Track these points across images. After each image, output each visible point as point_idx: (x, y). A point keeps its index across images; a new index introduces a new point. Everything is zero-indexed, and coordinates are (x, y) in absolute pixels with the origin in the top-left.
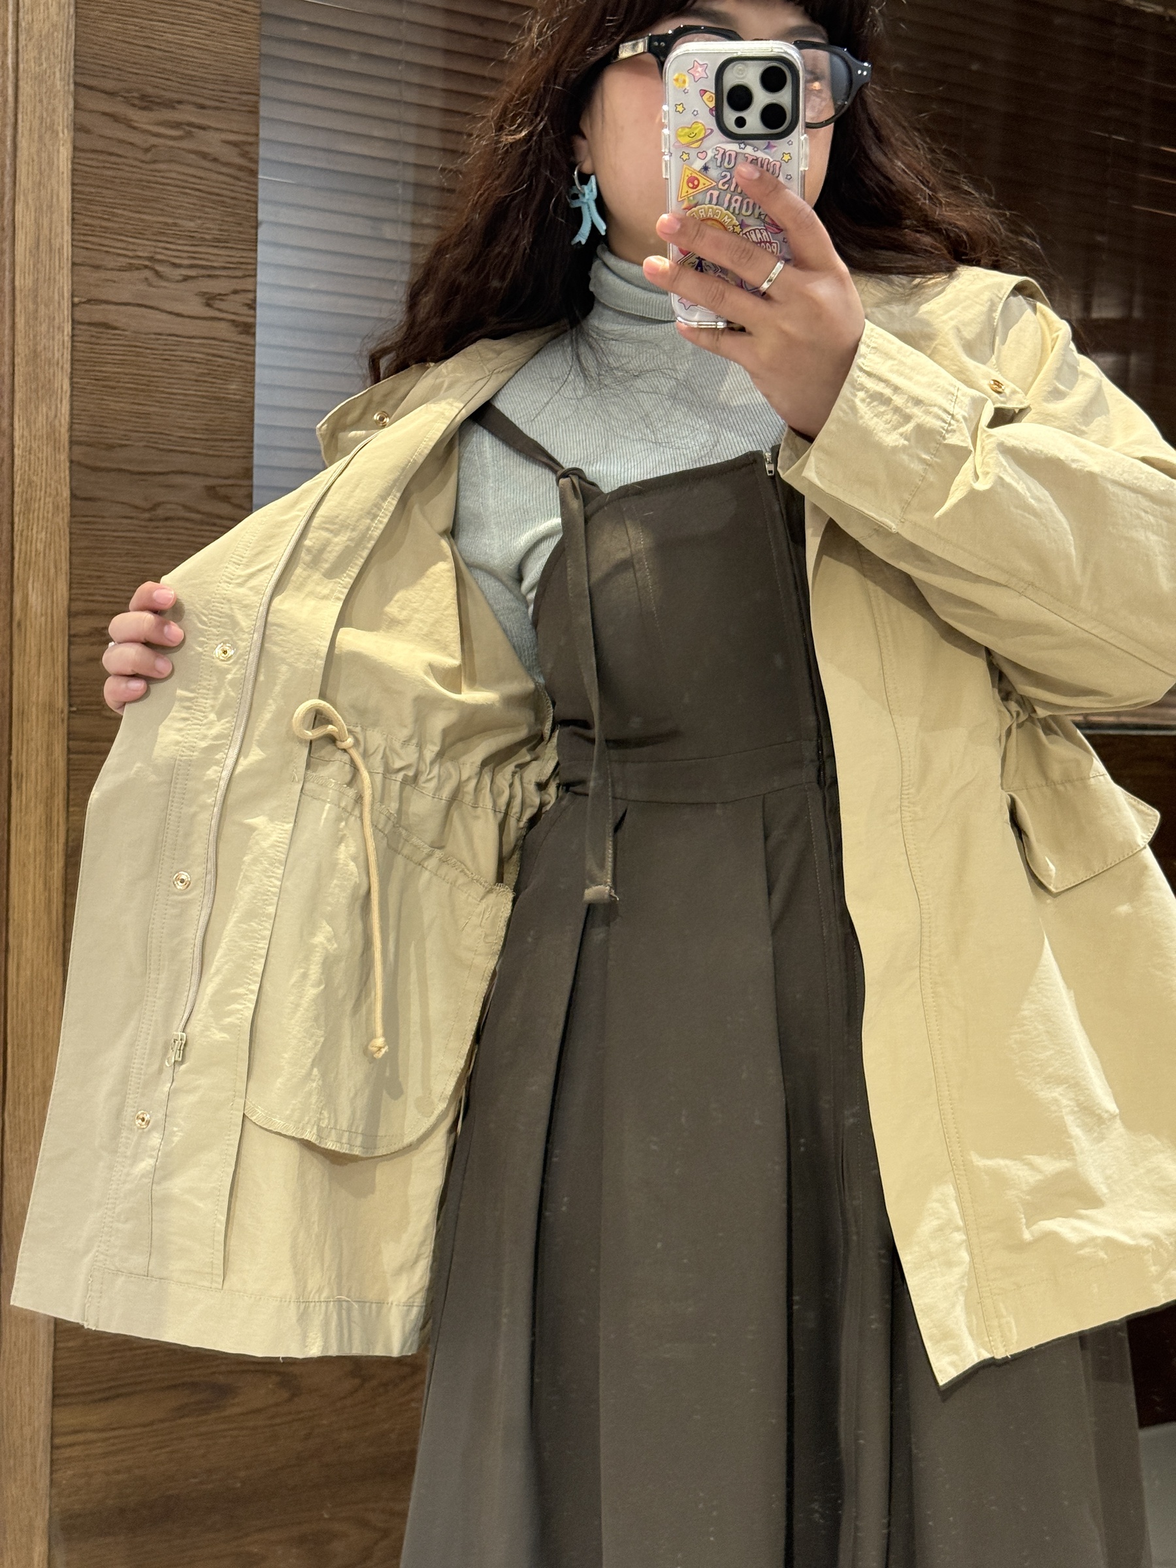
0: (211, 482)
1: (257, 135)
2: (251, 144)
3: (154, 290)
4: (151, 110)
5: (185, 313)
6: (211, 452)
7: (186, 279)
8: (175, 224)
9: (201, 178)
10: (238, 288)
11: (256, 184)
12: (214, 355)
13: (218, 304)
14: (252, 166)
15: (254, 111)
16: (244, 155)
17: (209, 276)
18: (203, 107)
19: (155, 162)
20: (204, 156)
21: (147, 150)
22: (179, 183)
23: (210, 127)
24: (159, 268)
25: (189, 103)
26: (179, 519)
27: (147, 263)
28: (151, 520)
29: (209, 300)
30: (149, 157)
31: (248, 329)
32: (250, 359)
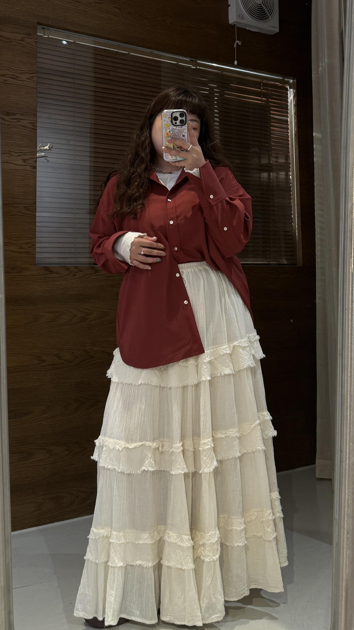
0: (25, 205)
1: (36, 121)
2: (35, 123)
3: (11, 159)
4: (9, 116)
5: (18, 164)
6: (25, 198)
7: (18, 156)
8: (16, 143)
9: (22, 131)
10: (32, 157)
11: (36, 132)
12: (25, 174)
13: (27, 161)
14: (35, 128)
15: (36, 115)
16: (33, 126)
17: (24, 155)
18: (23, 115)
19: (10, 128)
20: (23, 126)
21: (9, 125)
22: (16, 133)
23: (24, 119)
24: (11, 153)
25: (19, 114)
26: (17, 215)
27: (8, 152)
28: (9, 215)
29: (24, 161)
30: (9, 127)
31: (35, 167)
32: (35, 175)
